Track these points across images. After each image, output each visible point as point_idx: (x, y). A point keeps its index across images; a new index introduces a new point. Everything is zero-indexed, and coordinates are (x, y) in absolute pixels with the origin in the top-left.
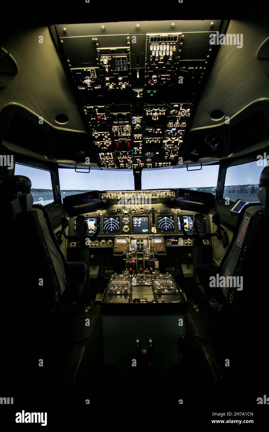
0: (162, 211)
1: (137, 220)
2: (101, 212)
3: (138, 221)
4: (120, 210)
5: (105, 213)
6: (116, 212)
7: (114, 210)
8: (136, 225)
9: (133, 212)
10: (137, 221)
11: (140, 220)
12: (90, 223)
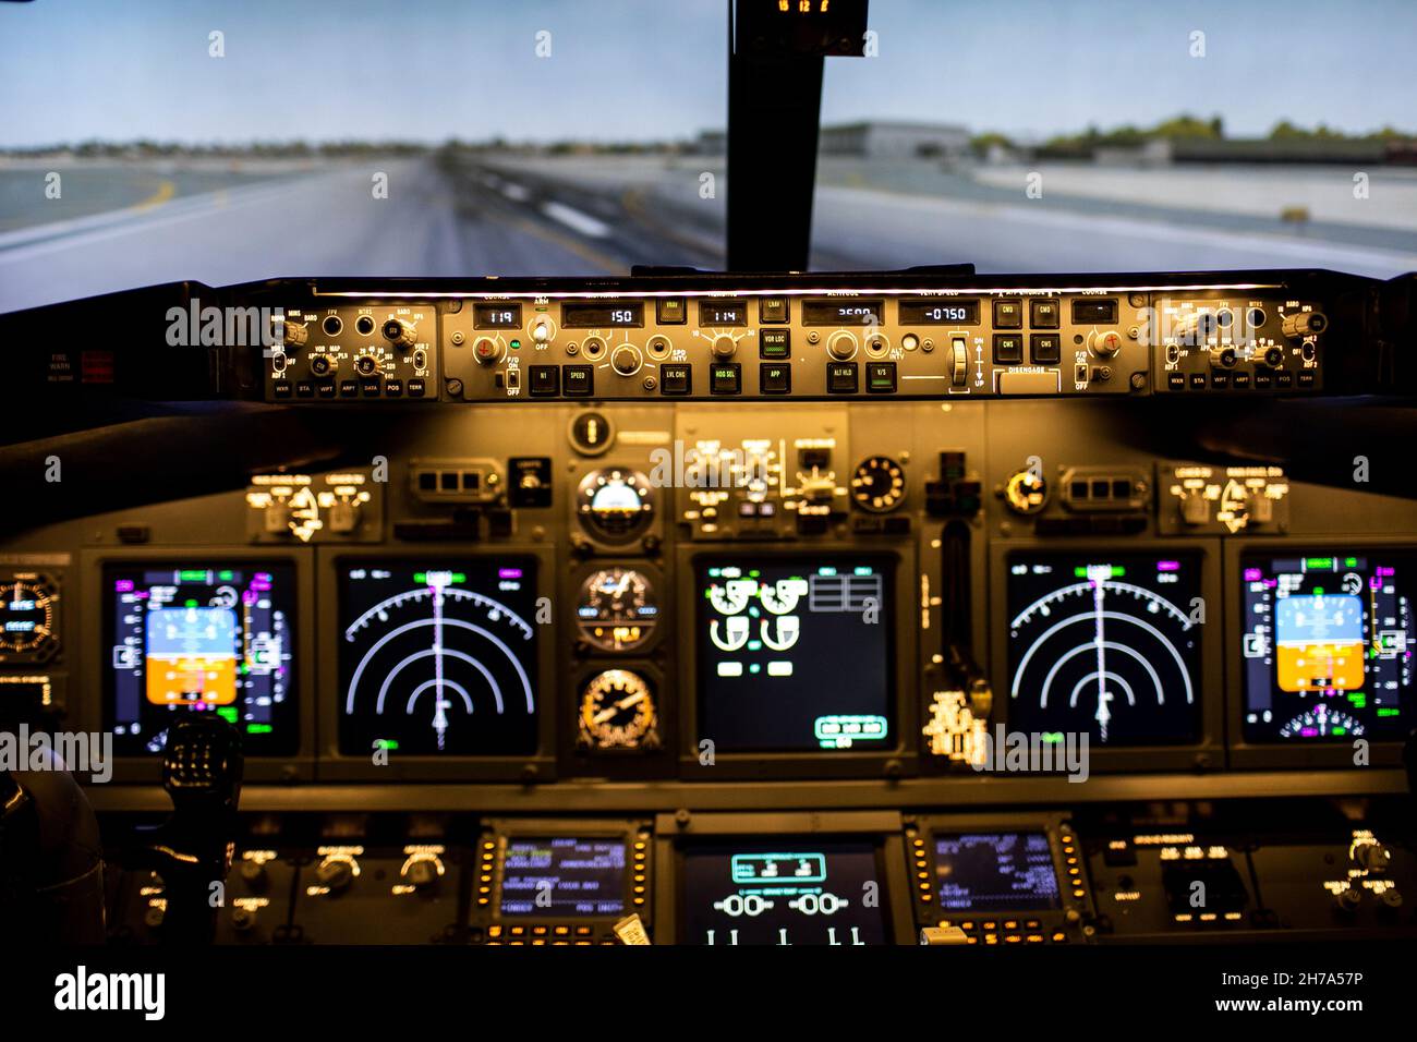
0: (1067, 495)
1: (754, 601)
2: (302, 498)
3: (765, 614)
4: (544, 468)
5: (362, 514)
6: (496, 502)
7: (472, 481)
8: (742, 655)
9: (709, 499)
10: (758, 616)
11: (792, 604)
12: (172, 633)
